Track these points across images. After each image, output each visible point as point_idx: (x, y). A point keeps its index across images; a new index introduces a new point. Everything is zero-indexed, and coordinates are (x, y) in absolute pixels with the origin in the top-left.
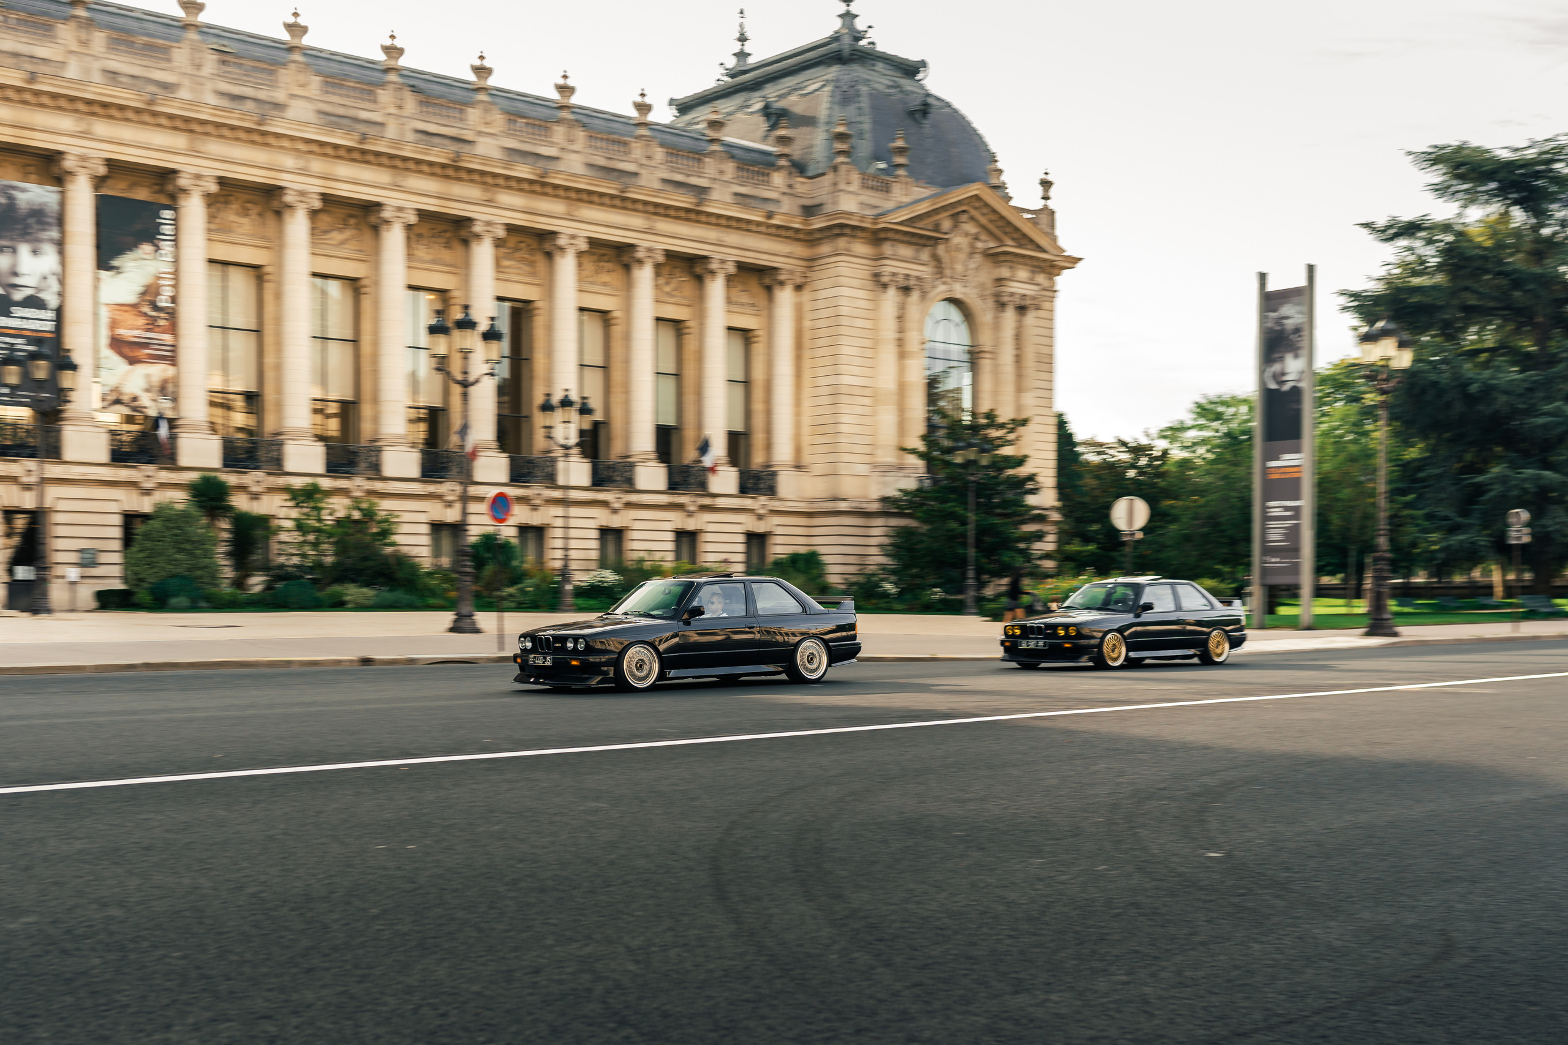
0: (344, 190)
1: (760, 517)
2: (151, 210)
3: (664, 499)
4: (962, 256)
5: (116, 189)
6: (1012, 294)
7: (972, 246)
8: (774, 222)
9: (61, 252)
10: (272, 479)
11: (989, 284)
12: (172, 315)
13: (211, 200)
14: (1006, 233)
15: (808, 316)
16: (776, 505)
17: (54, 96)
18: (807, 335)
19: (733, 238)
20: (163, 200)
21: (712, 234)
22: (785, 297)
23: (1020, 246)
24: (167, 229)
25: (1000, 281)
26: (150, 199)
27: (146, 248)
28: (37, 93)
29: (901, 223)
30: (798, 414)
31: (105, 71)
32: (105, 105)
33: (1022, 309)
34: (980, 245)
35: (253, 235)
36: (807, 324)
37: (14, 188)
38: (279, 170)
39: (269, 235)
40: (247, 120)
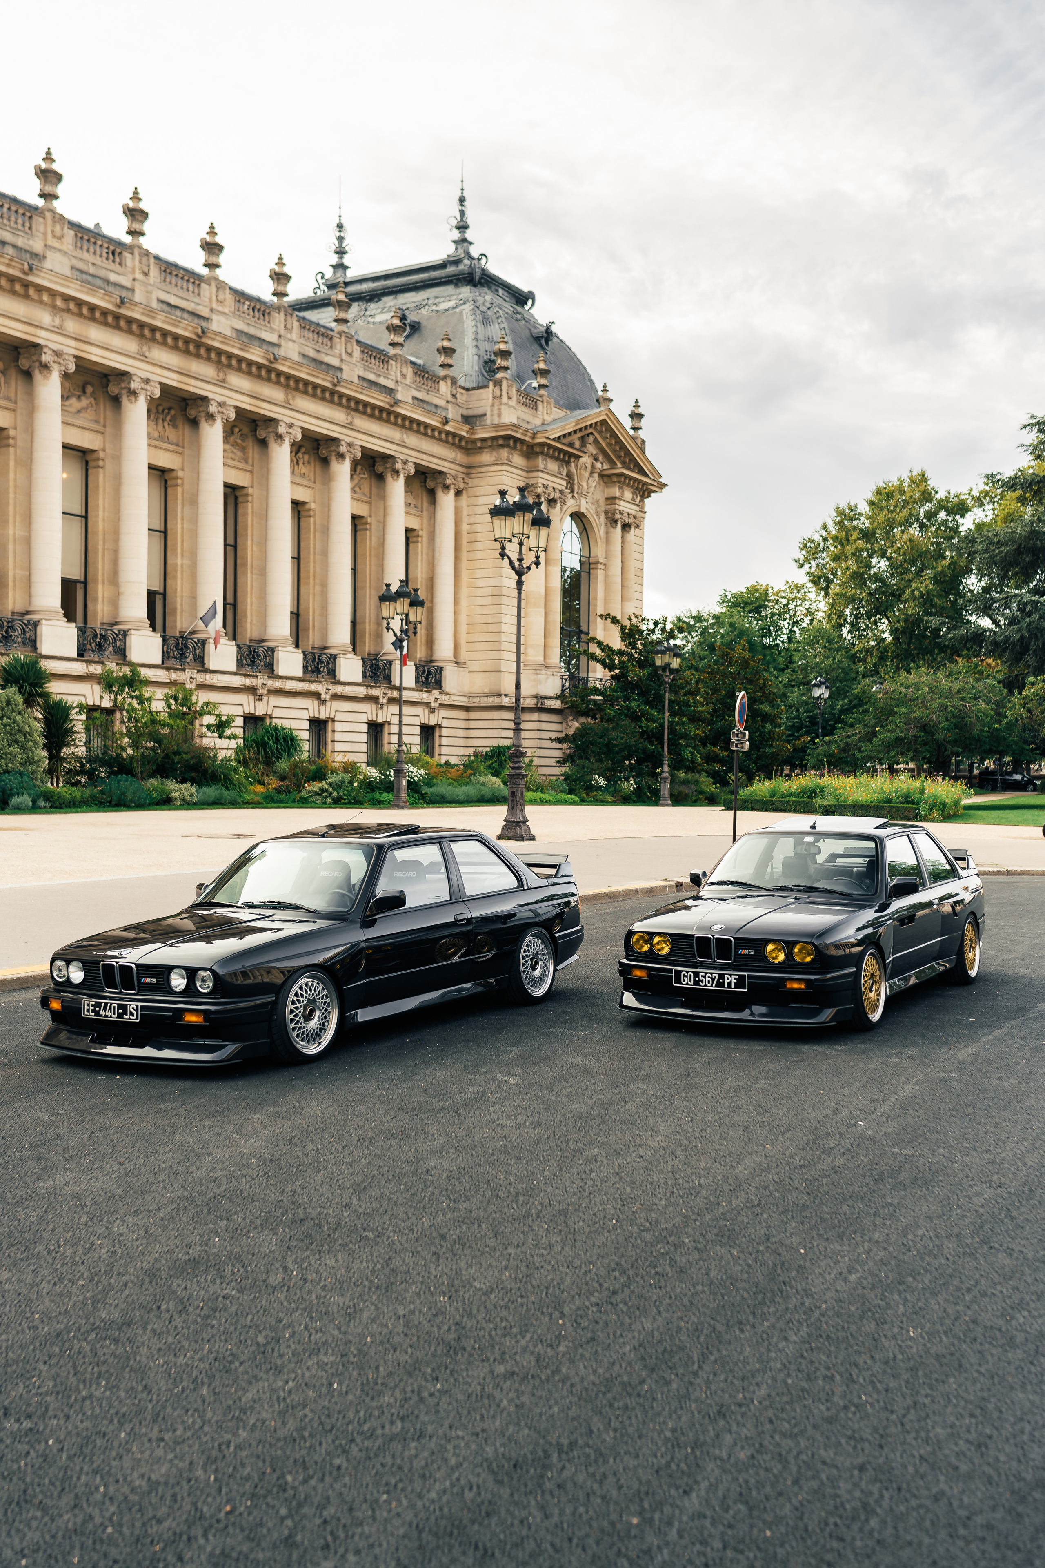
0: (96, 355)
1: (432, 711)
3: (361, 691)
4: (587, 474)
6: (621, 513)
7: (593, 467)
8: (448, 428)
11: (602, 501)
14: (619, 457)
15: (465, 520)
16: (445, 699)
18: (465, 539)
19: (413, 440)
21: (395, 434)
22: (446, 501)
23: (629, 469)
25: (611, 500)
29: (554, 439)
30: (456, 613)
33: (626, 527)
34: (599, 465)
36: (465, 527)
38: (37, 326)
39: (12, 396)
40: (14, 267)
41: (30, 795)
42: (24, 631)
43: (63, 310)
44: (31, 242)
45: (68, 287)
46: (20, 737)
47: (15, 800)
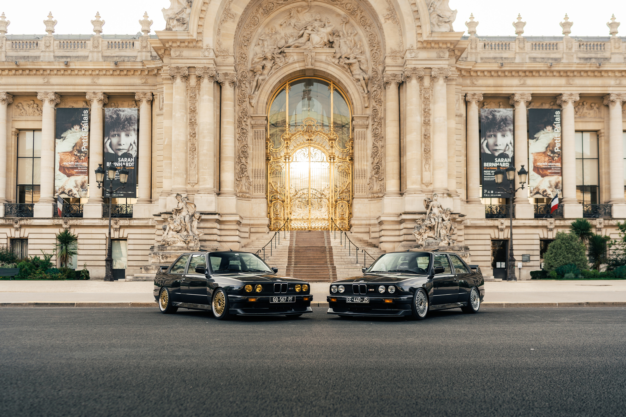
2: (551, 112)
5: (536, 106)
9: (514, 135)
10: (606, 222)
12: (561, 156)
13: (577, 105)
17: (511, 71)
20: (555, 107)
24: (558, 119)
26: (551, 108)
27: (549, 128)
28: (504, 72)
31: (530, 58)
32: (531, 72)
35: (595, 117)
37: (495, 111)
38: (607, 87)
39: (602, 116)
40: (593, 67)
41: (573, 273)
42: (605, 210)
43: (621, 77)
44: (604, 54)
45: (620, 67)
46: (573, 251)
47: (566, 275)
